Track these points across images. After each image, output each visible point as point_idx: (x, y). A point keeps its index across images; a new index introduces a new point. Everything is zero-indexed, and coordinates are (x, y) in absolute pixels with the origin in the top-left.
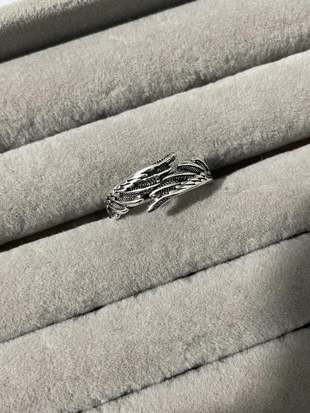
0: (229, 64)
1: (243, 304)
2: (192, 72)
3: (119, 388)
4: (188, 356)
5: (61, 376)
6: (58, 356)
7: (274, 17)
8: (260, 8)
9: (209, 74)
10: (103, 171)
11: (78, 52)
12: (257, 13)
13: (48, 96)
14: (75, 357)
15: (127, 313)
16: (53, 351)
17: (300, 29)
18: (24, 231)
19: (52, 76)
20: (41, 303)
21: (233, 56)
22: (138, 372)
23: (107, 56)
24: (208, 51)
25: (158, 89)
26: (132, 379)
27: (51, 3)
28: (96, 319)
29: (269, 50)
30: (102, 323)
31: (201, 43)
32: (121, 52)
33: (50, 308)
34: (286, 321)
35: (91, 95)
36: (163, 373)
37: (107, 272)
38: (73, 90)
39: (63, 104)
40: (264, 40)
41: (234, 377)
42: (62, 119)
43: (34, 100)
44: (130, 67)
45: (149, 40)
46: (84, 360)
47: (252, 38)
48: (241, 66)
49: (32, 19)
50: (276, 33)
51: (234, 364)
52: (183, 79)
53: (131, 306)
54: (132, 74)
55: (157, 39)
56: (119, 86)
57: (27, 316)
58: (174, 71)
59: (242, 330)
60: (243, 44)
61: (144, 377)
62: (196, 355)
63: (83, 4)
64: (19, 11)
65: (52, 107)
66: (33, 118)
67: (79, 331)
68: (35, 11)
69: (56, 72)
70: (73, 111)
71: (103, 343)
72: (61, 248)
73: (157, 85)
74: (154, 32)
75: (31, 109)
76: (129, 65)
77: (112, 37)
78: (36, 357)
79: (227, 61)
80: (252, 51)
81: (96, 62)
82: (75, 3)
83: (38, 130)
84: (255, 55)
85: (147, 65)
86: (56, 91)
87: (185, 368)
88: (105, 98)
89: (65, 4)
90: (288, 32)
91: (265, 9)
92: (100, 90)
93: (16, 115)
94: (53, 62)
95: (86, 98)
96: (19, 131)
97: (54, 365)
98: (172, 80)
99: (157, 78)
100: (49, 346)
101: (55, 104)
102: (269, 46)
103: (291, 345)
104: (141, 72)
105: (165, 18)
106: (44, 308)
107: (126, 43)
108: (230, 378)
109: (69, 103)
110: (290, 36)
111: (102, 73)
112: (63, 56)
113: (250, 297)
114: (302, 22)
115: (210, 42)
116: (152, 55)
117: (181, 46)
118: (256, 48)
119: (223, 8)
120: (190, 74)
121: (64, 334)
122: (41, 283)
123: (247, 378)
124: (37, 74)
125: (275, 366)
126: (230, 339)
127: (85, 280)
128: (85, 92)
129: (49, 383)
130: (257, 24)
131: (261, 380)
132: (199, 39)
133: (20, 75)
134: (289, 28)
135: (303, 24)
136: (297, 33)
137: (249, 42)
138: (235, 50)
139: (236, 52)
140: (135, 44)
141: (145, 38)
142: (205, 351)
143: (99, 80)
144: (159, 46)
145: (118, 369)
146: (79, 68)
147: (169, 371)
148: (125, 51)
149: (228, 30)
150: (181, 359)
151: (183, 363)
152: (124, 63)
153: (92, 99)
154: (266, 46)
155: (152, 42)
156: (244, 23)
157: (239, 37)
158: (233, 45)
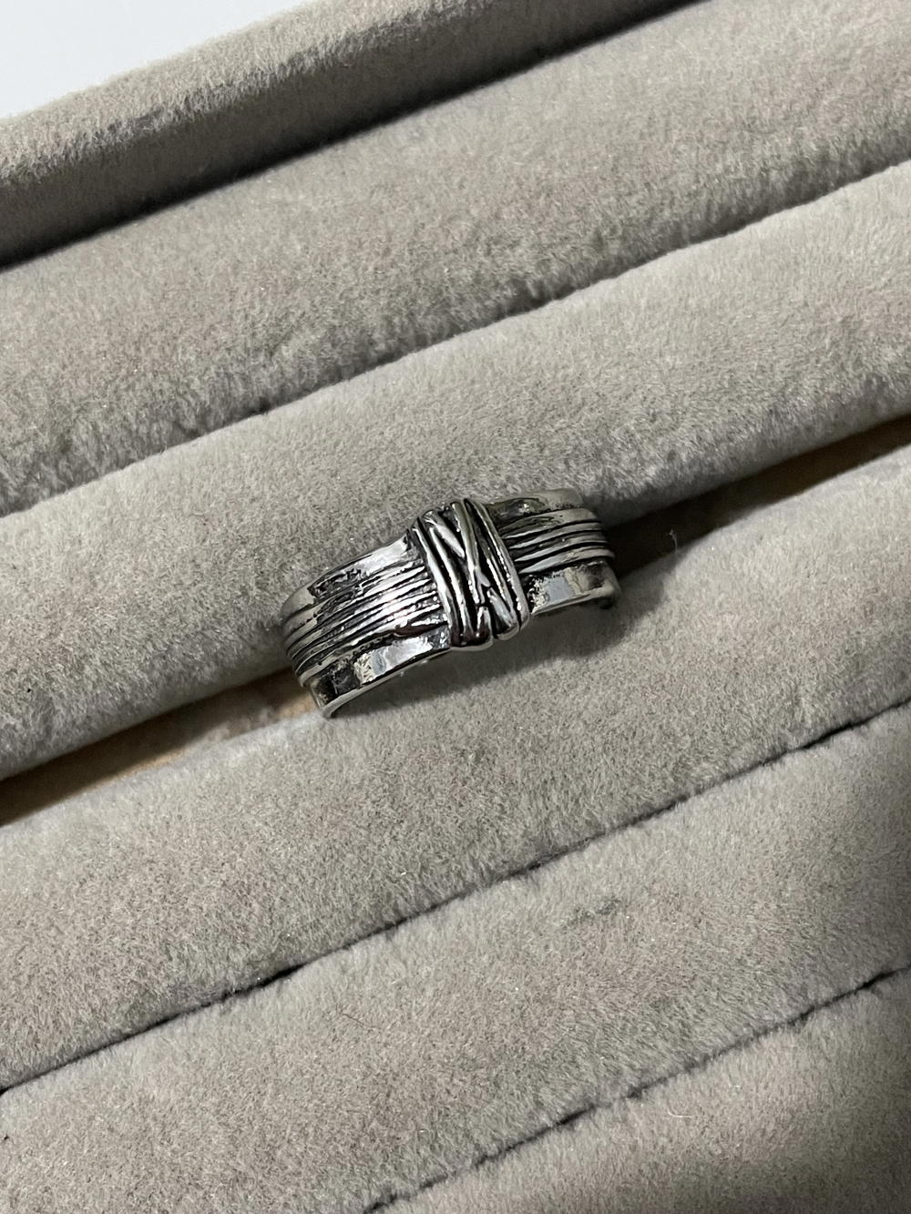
0: (604, 252)
1: (691, 943)
2: (503, 281)
3: (357, 1195)
4: (546, 1096)
5: (195, 1176)
6: (183, 1122)
7: (723, 115)
8: (682, 93)
9: (551, 281)
10: (262, 550)
11: (184, 241)
12: (674, 107)
13: (108, 368)
14: (232, 1120)
15: (368, 988)
16: (168, 1108)
17: (796, 145)
18: (55, 737)
19: (114, 314)
20: (133, 975)
21: (613, 231)
22: (409, 1149)
23: (266, 250)
24: (544, 220)
25: (411, 332)
26: (393, 1170)
27: (102, 117)
28: (282, 1010)
29: (715, 208)
30: (302, 1019)
31: (522, 198)
32: (301, 237)
33: (156, 986)
34: (811, 982)
35: (226, 360)
36: (477, 1147)
37: (310, 881)
38: (175, 348)
39: (149, 388)
40: (699, 182)
41: (671, 1141)
42: (150, 428)
43: (68, 382)
44: (330, 277)
45: (381, 198)
46: (256, 1128)
47: (665, 178)
49: (54, 167)
50: (730, 159)
51: (668, 1103)
52: (478, 299)
53: (378, 965)
54: (338, 295)
55: (400, 194)
56: (302, 331)
57: (93, 1011)
58: (452, 280)
59: (690, 1016)
60: (640, 196)
61: (425, 1161)
62: (567, 1091)
63: (191, 115)
64: (14, 147)
65: (118, 399)
66: (69, 431)
67: (238, 1047)
68: (58, 145)
69: (125, 303)
70: (177, 406)
71: (307, 1076)
72: (180, 817)
73: (406, 320)
74: (393, 175)
75: (60, 407)
76: (327, 271)
77: (274, 195)
78: (123, 1127)
79: (599, 243)
80: (667, 213)
81: (235, 268)
82: (169, 115)
83: (82, 466)
84: (675, 223)
85: (376, 269)
86: (129, 353)
87: (538, 1128)
88: (264, 366)
89: (142, 118)
90: (763, 153)
91: (695, 95)
92: (249, 346)
93: (20, 427)
94: (116, 272)
95: (213, 369)
96: (31, 470)
97: (175, 1146)
98: (449, 306)
99: (406, 303)
100: (155, 1092)
101: (127, 390)
102: (712, 194)
103: (823, 1040)
104: (361, 287)
105: (421, 134)
106: (140, 986)
107: (315, 209)
108: (660, 1144)
109: (166, 385)
110: (770, 163)
111: (253, 297)
112: (141, 255)
113: (708, 923)
114: (800, 126)
115: (548, 195)
116: (390, 240)
117: (468, 212)
118: (676, 202)
119: (580, 99)
120: (497, 285)
121: (195, 1058)
122: (130, 921)
123: (707, 1141)
124: (72, 309)
125: (781, 1103)
126: (660, 1043)
127: (250, 905)
128: (209, 353)
129: (163, 1196)
130: (675, 138)
131: (745, 1145)
132: (516, 187)
133: (24, 315)
134: (764, 143)
135: (804, 128)
136: (790, 154)
137: (655, 188)
138: (619, 214)
139: (622, 217)
140: (340, 211)
141: (368, 194)
142: (592, 1080)
143: (246, 317)
144: (407, 212)
145: (353, 1146)
146: (188, 286)
147: (494, 1139)
148: (315, 233)
149: (596, 158)
150: (526, 1107)
151: (531, 1116)
152: (313, 265)
153: (231, 370)
154: (705, 195)
155: (386, 203)
156: (641, 138)
157: (628, 175)
158: (613, 199)
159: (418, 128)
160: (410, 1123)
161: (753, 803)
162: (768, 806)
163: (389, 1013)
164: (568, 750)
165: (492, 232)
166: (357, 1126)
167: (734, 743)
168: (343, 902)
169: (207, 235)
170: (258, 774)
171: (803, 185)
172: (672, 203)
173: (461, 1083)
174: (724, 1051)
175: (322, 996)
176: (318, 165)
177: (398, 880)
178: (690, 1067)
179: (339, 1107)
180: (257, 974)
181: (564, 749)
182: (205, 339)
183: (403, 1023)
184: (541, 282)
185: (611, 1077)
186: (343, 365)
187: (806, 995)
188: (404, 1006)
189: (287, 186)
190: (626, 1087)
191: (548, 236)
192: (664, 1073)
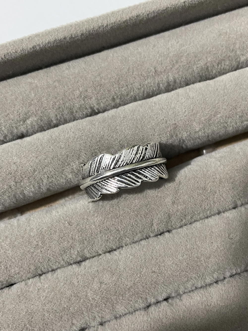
0: (115, 102)
2: (88, 107)
4: (75, 321)
8: (138, 62)
9: (101, 108)
12: (135, 66)
17: (167, 77)
21: (117, 97)
23: (24, 95)
24: (99, 93)
25: (63, 119)
28: (8, 293)
29: (145, 92)
31: (94, 86)
32: (34, 92)
35: (12, 123)
40: (141, 86)
47: (132, 84)
50: (149, 81)
51: (109, 327)
52: (81, 112)
53: (35, 284)
55: (61, 83)
56: (32, 116)
60: (125, 88)
62: (81, 321)
63: (6, 59)
71: (11, 311)
73: (61, 116)
74: (60, 78)
76: (40, 101)
77: (29, 80)
79: (114, 99)
80: (132, 93)
81: (16, 99)
84: (134, 96)
88: (22, 125)
91: (141, 63)
92: (18, 119)
95: (8, 125)
98: (73, 113)
103: (151, 313)
107: (39, 85)
110: (160, 82)
111: (20, 107)
114: (168, 73)
115: (100, 86)
117: (79, 89)
118: (135, 91)
119: (112, 61)
120: (86, 109)
126: (106, 310)
128: (7, 121)
132: (92, 84)
135: (170, 74)
136: (166, 80)
137: (129, 86)
139: (120, 93)
140: (45, 86)
141: (53, 82)
142: (88, 319)
143: (18, 112)
144: (63, 88)
146: (3, 103)
148: (38, 91)
149: (114, 78)
150: (69, 324)
151: (71, 327)
152: (37, 100)
153: (13, 126)
154: (143, 89)
155: (57, 85)
156: (126, 73)
157: (122, 83)
158: (117, 88)
159: (69, 66)
160: (37, 326)
161: (138, 249)
162: (141, 250)
163: (35, 296)
165: (85, 94)
166: (23, 325)
168: (26, 267)
169: (10, 90)
170: (7, 231)
171: (170, 88)
172: (133, 90)
173: (52, 317)
174: (126, 314)
175: (19, 290)
176: (41, 73)
178: (116, 318)
179: (19, 320)
180: (3, 285)
181: (90, 231)
182: (6, 117)
183: (38, 299)
184: (98, 108)
185: (93, 318)
186: (44, 126)
187: (147, 300)
188: (39, 295)
189: (33, 78)
190: (98, 322)
191: (100, 97)
192: (109, 319)
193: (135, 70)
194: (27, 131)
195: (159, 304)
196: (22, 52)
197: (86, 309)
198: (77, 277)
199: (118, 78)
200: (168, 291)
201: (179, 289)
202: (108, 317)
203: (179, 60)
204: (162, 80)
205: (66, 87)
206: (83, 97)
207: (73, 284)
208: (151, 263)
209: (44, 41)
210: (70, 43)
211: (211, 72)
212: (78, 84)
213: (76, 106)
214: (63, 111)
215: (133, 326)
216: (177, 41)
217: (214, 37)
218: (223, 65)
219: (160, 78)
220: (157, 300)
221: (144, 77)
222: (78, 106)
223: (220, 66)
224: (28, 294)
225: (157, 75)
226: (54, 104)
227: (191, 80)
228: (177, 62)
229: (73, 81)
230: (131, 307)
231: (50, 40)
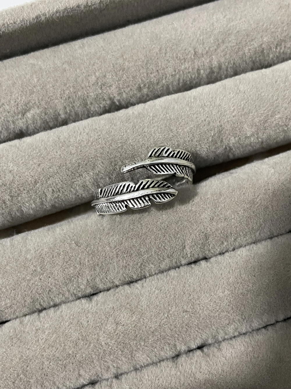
0: (142, 92)
2: (106, 98)
4: (82, 372)
8: (172, 40)
9: (123, 100)
12: (169, 45)
17: (210, 62)
21: (145, 85)
22: (33, 386)
23: (24, 80)
24: (121, 79)
25: (74, 112)
29: (181, 81)
30: (3, 338)
31: (114, 71)
32: (37, 76)
35: (7, 115)
37: (10, 291)
40: (175, 71)
45: (66, 66)
47: (164, 69)
48: (154, 94)
50: (187, 65)
52: (98, 104)
53: (32, 323)
55: (73, 65)
56: (34, 108)
58: (88, 96)
60: (155, 74)
62: (90, 372)
73: (71, 108)
74: (71, 59)
76: (44, 89)
77: (31, 61)
79: (140, 89)
80: (164, 81)
81: (14, 85)
84: (167, 84)
88: (21, 119)
90: (198, 64)
91: (177, 42)
92: (16, 111)
95: (3, 118)
98: (87, 105)
99: (71, 103)
107: (43, 68)
110: (201, 68)
111: (18, 95)
114: (212, 56)
115: (123, 71)
117: (95, 73)
118: (167, 78)
119: (138, 39)
120: (104, 100)
126: (123, 359)
132: (112, 67)
134: (199, 60)
136: (208, 65)
137: (160, 72)
138: (147, 80)
140: (52, 69)
141: (62, 64)
142: (99, 369)
143: (15, 102)
144: (74, 71)
145: (14, 383)
147: (64, 385)
148: (42, 76)
149: (141, 60)
150: (75, 376)
151: (77, 379)
152: (40, 87)
153: (9, 119)
154: (178, 76)
155: (67, 68)
156: (157, 55)
157: (151, 67)
158: (145, 74)
159: (83, 44)
160: (34, 377)
161: (165, 281)
162: (170, 282)
163: (32, 338)
164: (104, 255)
165: (102, 81)
166: (16, 375)
167: (162, 259)
168: (20, 299)
169: (6, 73)
171: (213, 76)
172: (166, 77)
173: (53, 365)
174: (148, 365)
175: (11, 330)
176: (47, 52)
177: (40, 294)
178: (136, 369)
179: (10, 368)
183: (36, 342)
184: (119, 100)
185: (106, 369)
186: (49, 122)
187: (176, 347)
188: (37, 337)
189: (36, 59)
190: (112, 373)
191: (122, 85)
192: (126, 370)
193: (168, 50)
194: (27, 127)
195: (191, 354)
196: (23, 23)
197: (96, 356)
198: (87, 316)
199: (146, 61)
200: (204, 337)
201: (218, 334)
202: (125, 368)
203: (226, 39)
204: (204, 65)
205: (78, 70)
206: (100, 84)
207: (81, 323)
208: (182, 300)
209: (51, 10)
210: (85, 13)
211: (267, 57)
212: (94, 67)
213: (91, 96)
214: (74, 103)
215: (157, 381)
216: (224, 15)
217: (272, 10)
218: (283, 48)
219: (201, 63)
220: (188, 347)
221: (180, 60)
222: (93, 96)
223: (278, 48)
224: (24, 335)
225: (197, 58)
226: (62, 92)
227: (240, 67)
228: (223, 42)
229: (88, 64)
230: (155, 356)
231: (59, 8)
